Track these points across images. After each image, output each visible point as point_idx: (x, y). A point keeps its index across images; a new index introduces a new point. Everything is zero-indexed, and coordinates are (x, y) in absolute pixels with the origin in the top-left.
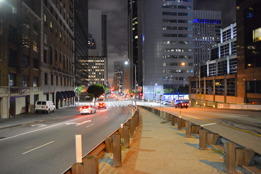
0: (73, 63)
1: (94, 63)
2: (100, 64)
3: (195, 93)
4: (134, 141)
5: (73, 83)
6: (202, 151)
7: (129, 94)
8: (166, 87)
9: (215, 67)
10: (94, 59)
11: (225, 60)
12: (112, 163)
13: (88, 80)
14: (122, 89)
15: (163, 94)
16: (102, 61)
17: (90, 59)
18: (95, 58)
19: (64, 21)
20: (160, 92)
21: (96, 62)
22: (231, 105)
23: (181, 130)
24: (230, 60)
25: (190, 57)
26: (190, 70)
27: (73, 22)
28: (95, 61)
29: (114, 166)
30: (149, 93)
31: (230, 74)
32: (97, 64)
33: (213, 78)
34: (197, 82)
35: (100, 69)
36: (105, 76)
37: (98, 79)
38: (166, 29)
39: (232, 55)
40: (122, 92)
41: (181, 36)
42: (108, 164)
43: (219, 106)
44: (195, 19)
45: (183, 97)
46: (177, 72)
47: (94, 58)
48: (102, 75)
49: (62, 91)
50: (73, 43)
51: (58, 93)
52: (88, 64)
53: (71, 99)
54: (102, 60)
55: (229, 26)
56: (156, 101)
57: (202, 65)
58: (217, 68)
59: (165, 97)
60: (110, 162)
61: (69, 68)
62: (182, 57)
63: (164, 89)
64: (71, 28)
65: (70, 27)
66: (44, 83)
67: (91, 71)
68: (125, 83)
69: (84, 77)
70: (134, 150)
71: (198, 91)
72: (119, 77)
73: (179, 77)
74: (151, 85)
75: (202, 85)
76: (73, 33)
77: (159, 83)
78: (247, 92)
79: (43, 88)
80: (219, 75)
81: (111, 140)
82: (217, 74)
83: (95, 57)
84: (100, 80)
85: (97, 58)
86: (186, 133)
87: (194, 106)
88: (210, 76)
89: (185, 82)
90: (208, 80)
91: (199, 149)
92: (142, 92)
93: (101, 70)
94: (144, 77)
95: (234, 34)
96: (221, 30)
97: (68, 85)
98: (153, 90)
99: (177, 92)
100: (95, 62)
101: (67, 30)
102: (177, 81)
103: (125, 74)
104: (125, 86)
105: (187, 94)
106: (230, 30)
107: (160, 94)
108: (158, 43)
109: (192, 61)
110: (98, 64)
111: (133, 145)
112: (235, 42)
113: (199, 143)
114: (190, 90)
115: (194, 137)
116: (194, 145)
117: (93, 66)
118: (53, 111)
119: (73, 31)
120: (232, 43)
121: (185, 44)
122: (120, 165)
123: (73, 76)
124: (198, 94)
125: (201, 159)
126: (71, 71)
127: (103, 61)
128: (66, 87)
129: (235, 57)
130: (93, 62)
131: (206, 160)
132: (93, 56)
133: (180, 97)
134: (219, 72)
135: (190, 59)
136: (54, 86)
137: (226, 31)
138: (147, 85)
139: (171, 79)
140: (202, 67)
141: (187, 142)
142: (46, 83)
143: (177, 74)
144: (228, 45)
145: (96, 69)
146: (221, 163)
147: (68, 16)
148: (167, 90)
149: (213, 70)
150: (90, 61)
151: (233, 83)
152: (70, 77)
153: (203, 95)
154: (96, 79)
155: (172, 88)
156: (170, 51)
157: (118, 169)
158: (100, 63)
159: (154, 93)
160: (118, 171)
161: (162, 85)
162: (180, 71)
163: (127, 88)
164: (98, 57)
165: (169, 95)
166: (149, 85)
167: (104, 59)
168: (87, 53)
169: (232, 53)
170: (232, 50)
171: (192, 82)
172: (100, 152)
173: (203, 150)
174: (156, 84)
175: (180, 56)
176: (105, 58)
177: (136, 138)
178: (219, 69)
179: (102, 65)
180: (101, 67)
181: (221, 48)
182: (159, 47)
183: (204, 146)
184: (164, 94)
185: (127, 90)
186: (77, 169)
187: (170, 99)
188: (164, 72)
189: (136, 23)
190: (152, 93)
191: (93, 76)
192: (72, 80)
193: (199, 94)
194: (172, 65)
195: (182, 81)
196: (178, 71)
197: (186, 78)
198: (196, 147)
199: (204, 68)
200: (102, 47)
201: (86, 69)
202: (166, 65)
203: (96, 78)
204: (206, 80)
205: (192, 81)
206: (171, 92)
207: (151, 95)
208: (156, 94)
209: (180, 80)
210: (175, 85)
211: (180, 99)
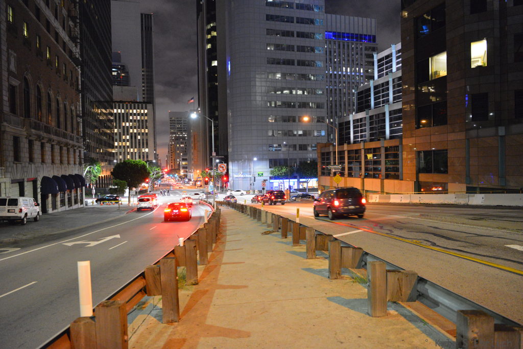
0: (78, 116)
1: (125, 115)
2: (139, 117)
3: (329, 174)
4: (207, 271)
5: (80, 158)
6: (334, 281)
7: (201, 179)
8: (274, 163)
9: (365, 125)
10: (125, 107)
11: (383, 112)
12: (160, 316)
13: (113, 151)
14: (187, 170)
15: (268, 178)
16: (144, 111)
17: (117, 107)
18: (129, 105)
19: (56, 24)
20: (262, 174)
21: (131, 114)
22: (391, 195)
23: (300, 244)
24: (391, 113)
25: (319, 106)
26: (319, 131)
27: (76, 26)
28: (129, 111)
29: (165, 320)
30: (242, 176)
31: (391, 138)
32: (133, 118)
33: (361, 146)
34: (332, 154)
35: (139, 128)
36: (151, 143)
37: (136, 149)
38: (272, 49)
39: (394, 103)
40: (186, 176)
41: (302, 63)
42: (153, 318)
43: (372, 199)
44: (329, 32)
45: (307, 182)
46: (295, 135)
47: (125, 104)
48: (143, 140)
49: (56, 175)
50: (78, 71)
51: (45, 179)
52: (112, 118)
53: (77, 193)
54: (142, 109)
55: (390, 49)
56: (254, 191)
57: (342, 121)
58: (367, 127)
59: (273, 183)
60: (157, 314)
61: (69, 126)
62: (304, 105)
63: (270, 167)
64: (73, 39)
65: (70, 36)
66: (11, 159)
67: (120, 133)
68: (192, 157)
69: (105, 145)
70: (206, 289)
71: (334, 171)
72: (180, 146)
73: (299, 145)
74: (245, 160)
75: (342, 159)
76: (76, 51)
77: (261, 157)
78: (419, 171)
79: (10, 169)
80: (371, 140)
81: (157, 271)
82: (367, 138)
83: (129, 102)
84: (139, 150)
85: (133, 105)
86: (307, 250)
88: (355, 142)
89: (311, 155)
90: (351, 149)
91: (329, 277)
92: (227, 175)
93: (141, 131)
94: (230, 144)
95: (398, 63)
96: (375, 56)
97: (69, 163)
98: (249, 170)
99: (296, 174)
100: (127, 114)
101: (64, 43)
102: (295, 152)
103: (192, 139)
104: (193, 162)
105: (315, 176)
106: (390, 55)
107: (262, 178)
108: (257, 76)
109: (323, 112)
110: (135, 117)
111: (205, 279)
112: (400, 79)
113: (328, 268)
114: (319, 169)
115: (321, 257)
116: (319, 272)
117: (123, 122)
118: (35, 219)
119: (76, 46)
120: (393, 80)
121: (310, 79)
122: (176, 319)
123: (78, 142)
124: (333, 177)
125: (331, 295)
126: (75, 132)
127: (146, 111)
128: (63, 167)
129: (399, 106)
130: (123, 114)
131: (339, 297)
132: (123, 100)
133: (301, 184)
134: (371, 135)
135: (319, 110)
136: (36, 165)
137: (383, 58)
138: (238, 160)
139: (283, 149)
140: (341, 125)
141: (308, 267)
142: (17, 158)
143: (294, 138)
144: (387, 83)
145: (131, 128)
146: (364, 299)
147: (65, 12)
148: (276, 169)
149: (362, 131)
150: (117, 111)
151: (396, 156)
152: (73, 146)
153: (343, 178)
154: (130, 150)
155: (287, 166)
156: (282, 92)
157: (173, 327)
158: (139, 114)
159: (250, 176)
160: (171, 330)
161: (266, 159)
162: (300, 132)
163: (196, 167)
164: (135, 102)
165: (281, 179)
166: (241, 160)
167: (148, 108)
168: (110, 93)
169: (394, 98)
170: (394, 93)
171: (323, 154)
172: (133, 294)
173: (335, 279)
174: (255, 159)
175: (300, 103)
176: (150, 106)
177: (211, 264)
178: (371, 129)
179: (142, 120)
180: (142, 124)
181: (374, 90)
182: (260, 86)
183: (338, 272)
184: (271, 178)
185: (198, 171)
186: (82, 330)
187: (283, 188)
188: (270, 134)
189: (215, 34)
190: (247, 176)
191: (124, 144)
192: (77, 151)
193: (336, 177)
194: (285, 121)
195: (305, 151)
196: (297, 133)
197: (313, 145)
198: (323, 275)
199: (344, 127)
200: (143, 83)
201: (108, 128)
202: (273, 121)
203: (132, 148)
204: (349, 149)
205: (323, 151)
206: (284, 174)
207: (246, 179)
208: (255, 177)
209: (302, 150)
210: (291, 159)
211: (301, 187)
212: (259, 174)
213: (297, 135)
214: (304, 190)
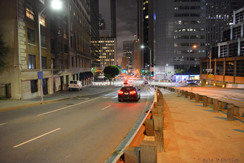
1: (104, 44)
2: (110, 45)
3: (206, 73)
7: (139, 74)
8: (177, 67)
9: (226, 49)
10: (104, 40)
11: (237, 42)
13: (99, 61)
14: (132, 70)
15: (173, 75)
17: (100, 40)
18: (106, 39)
20: (170, 72)
21: (107, 43)
22: (239, 85)
24: (241, 43)
25: (202, 37)
26: (201, 50)
27: (89, 7)
30: (160, 73)
31: (241, 55)
32: (107, 45)
34: (208, 63)
36: (115, 57)
37: (109, 59)
38: (177, 9)
39: (243, 37)
41: (193, 15)
43: (228, 86)
45: (194, 77)
46: (188, 53)
48: (112, 55)
54: (112, 40)
55: (242, 8)
57: (214, 47)
58: (228, 50)
59: (176, 77)
61: (87, 51)
63: (175, 69)
65: (87, 12)
66: (71, 65)
67: (102, 52)
68: (135, 63)
69: (95, 58)
71: (208, 72)
72: (128, 58)
73: (190, 58)
74: (162, 65)
75: (213, 66)
77: (170, 64)
79: (71, 70)
80: (230, 57)
82: (227, 55)
83: (106, 37)
87: (204, 86)
88: (221, 57)
89: (196, 63)
90: (218, 61)
92: (153, 73)
93: (111, 51)
94: (155, 57)
96: (234, 12)
98: (164, 70)
99: (188, 73)
102: (188, 61)
103: (135, 55)
104: (135, 66)
105: (198, 74)
107: (171, 75)
108: (169, 23)
109: (204, 41)
114: (201, 71)
117: (103, 46)
119: (89, 16)
120: (243, 25)
121: (197, 23)
123: (90, 58)
133: (191, 78)
134: (230, 54)
135: (202, 39)
136: (78, 68)
137: (239, 13)
138: (158, 65)
139: (182, 60)
142: (73, 65)
143: (188, 54)
144: (240, 27)
145: (107, 49)
148: (178, 70)
149: (225, 52)
150: (100, 42)
155: (183, 68)
156: (182, 30)
158: (110, 43)
159: (164, 73)
161: (173, 65)
162: (191, 51)
165: (180, 75)
166: (160, 65)
167: (114, 40)
169: (243, 35)
170: (243, 32)
174: (167, 65)
175: (191, 36)
178: (230, 51)
179: (112, 46)
180: (111, 48)
181: (233, 30)
182: (170, 28)
184: (175, 75)
185: (137, 70)
187: (181, 79)
188: (175, 52)
189: (147, 2)
190: (163, 73)
191: (103, 57)
193: (209, 75)
194: (183, 45)
195: (194, 61)
196: (189, 51)
197: (198, 58)
199: (215, 51)
200: (111, 27)
201: (97, 49)
202: (177, 46)
203: (107, 59)
205: (203, 62)
206: (181, 73)
207: (162, 75)
208: (167, 74)
209: (191, 60)
210: (186, 65)
211: (190, 79)
212: (169, 72)
213: (189, 53)
214: (192, 81)
